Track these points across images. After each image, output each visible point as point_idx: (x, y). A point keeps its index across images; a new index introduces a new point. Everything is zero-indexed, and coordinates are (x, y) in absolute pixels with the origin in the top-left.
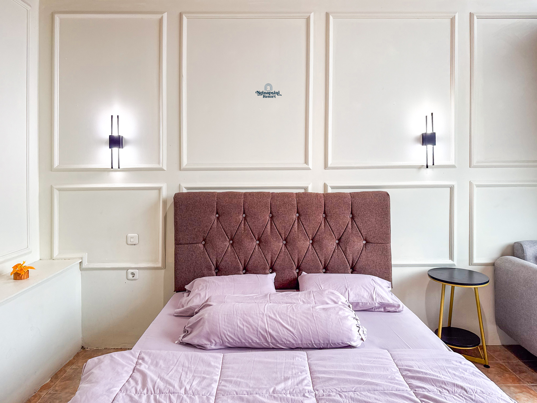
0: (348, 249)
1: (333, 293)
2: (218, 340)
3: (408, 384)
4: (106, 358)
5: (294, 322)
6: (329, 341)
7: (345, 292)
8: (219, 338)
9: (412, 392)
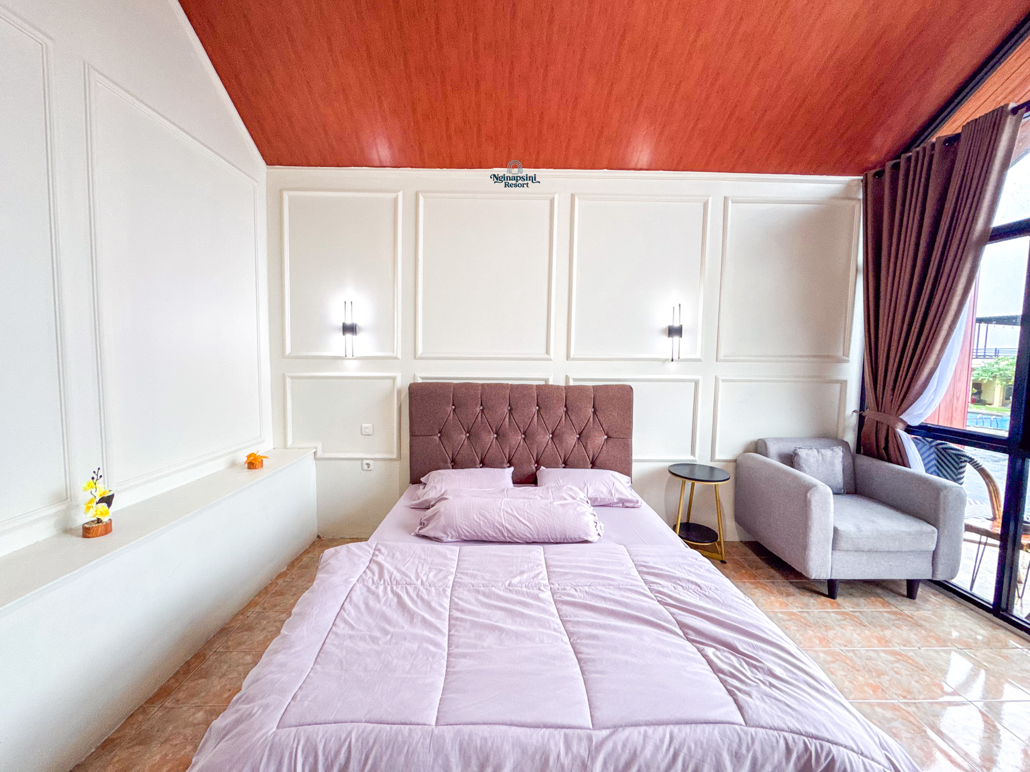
0: (589, 444)
1: (571, 489)
2: (454, 533)
3: (643, 579)
4: (342, 549)
5: (531, 517)
6: (566, 536)
7: (584, 487)
8: (455, 531)
9: (646, 588)
